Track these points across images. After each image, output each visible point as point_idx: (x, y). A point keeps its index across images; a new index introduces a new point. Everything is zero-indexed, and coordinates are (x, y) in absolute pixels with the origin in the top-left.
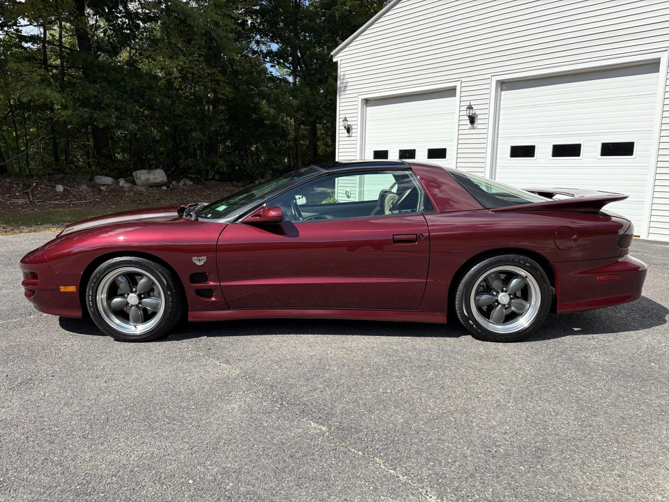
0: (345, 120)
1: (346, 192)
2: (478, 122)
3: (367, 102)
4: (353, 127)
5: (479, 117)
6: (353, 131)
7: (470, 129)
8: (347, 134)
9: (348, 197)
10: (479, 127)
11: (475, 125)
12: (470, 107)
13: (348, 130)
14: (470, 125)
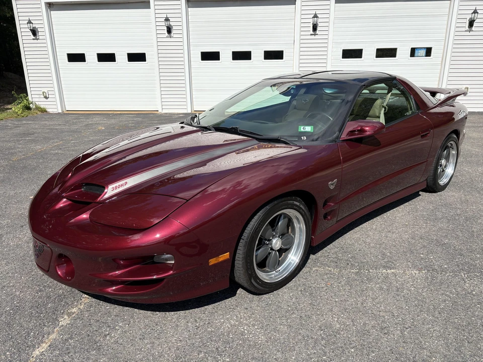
0: (30, 22)
1: (43, 93)
2: (173, 32)
3: (50, 6)
4: (39, 30)
5: (174, 28)
6: (40, 34)
7: (167, 37)
8: (32, 37)
9: (46, 98)
10: (175, 36)
11: (172, 34)
12: (167, 20)
13: (34, 32)
14: (167, 34)
